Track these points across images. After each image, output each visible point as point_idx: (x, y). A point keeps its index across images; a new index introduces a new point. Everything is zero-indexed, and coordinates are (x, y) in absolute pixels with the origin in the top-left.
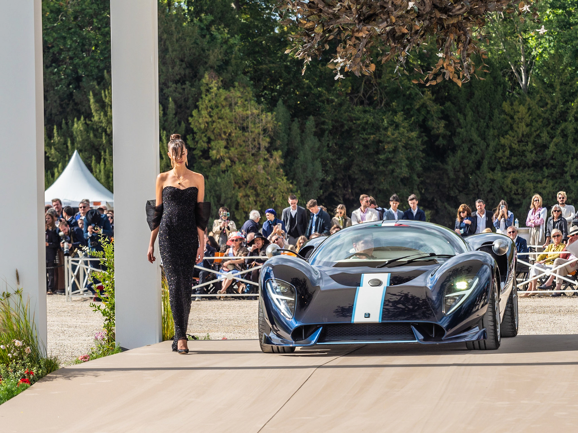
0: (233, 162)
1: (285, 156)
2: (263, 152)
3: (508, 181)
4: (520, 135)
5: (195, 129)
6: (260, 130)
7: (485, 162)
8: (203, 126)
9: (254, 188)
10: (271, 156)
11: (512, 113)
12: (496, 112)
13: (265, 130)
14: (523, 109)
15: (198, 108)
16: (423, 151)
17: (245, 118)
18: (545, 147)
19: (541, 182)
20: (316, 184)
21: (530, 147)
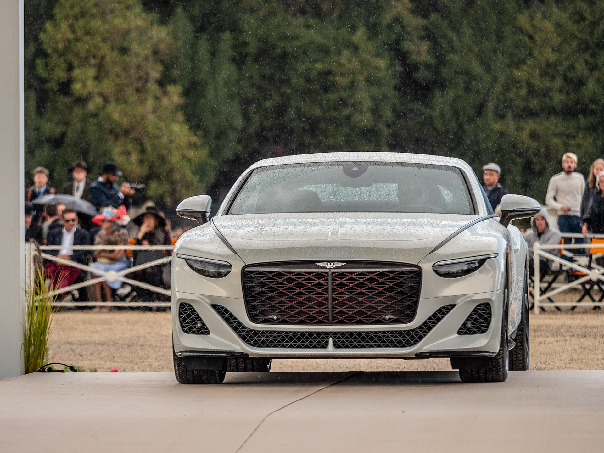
0: (106, 100)
1: (186, 93)
2: (153, 87)
3: (524, 135)
4: (543, 65)
5: (49, 51)
6: (148, 52)
7: (491, 106)
8: (60, 46)
9: (138, 141)
10: (165, 93)
11: (531, 31)
12: (507, 30)
13: (156, 52)
14: (548, 26)
15: (55, 20)
16: (396, 88)
17: (126, 34)
18: (581, 83)
19: (574, 137)
20: (233, 136)
21: (559, 82)
